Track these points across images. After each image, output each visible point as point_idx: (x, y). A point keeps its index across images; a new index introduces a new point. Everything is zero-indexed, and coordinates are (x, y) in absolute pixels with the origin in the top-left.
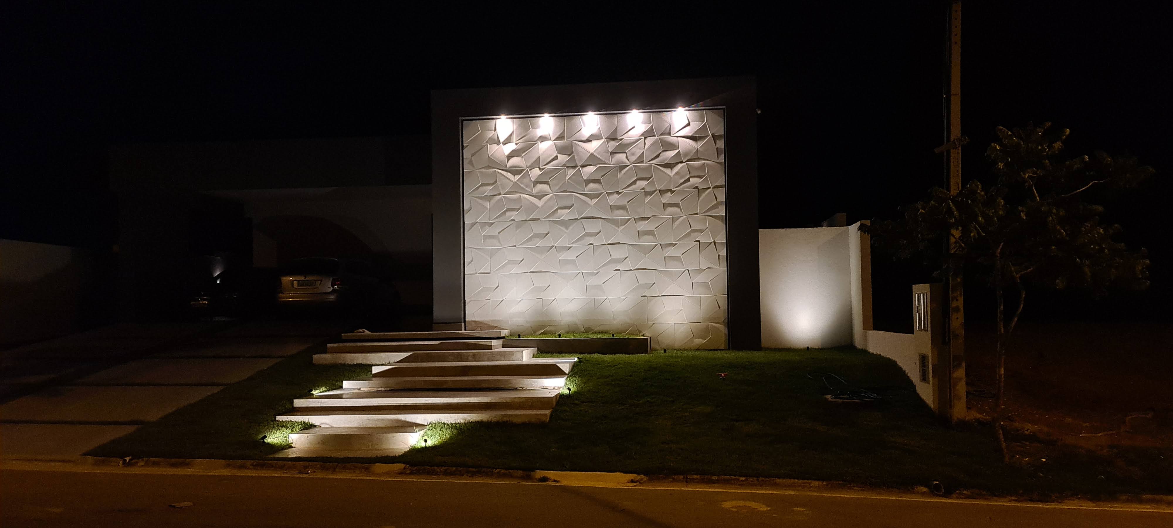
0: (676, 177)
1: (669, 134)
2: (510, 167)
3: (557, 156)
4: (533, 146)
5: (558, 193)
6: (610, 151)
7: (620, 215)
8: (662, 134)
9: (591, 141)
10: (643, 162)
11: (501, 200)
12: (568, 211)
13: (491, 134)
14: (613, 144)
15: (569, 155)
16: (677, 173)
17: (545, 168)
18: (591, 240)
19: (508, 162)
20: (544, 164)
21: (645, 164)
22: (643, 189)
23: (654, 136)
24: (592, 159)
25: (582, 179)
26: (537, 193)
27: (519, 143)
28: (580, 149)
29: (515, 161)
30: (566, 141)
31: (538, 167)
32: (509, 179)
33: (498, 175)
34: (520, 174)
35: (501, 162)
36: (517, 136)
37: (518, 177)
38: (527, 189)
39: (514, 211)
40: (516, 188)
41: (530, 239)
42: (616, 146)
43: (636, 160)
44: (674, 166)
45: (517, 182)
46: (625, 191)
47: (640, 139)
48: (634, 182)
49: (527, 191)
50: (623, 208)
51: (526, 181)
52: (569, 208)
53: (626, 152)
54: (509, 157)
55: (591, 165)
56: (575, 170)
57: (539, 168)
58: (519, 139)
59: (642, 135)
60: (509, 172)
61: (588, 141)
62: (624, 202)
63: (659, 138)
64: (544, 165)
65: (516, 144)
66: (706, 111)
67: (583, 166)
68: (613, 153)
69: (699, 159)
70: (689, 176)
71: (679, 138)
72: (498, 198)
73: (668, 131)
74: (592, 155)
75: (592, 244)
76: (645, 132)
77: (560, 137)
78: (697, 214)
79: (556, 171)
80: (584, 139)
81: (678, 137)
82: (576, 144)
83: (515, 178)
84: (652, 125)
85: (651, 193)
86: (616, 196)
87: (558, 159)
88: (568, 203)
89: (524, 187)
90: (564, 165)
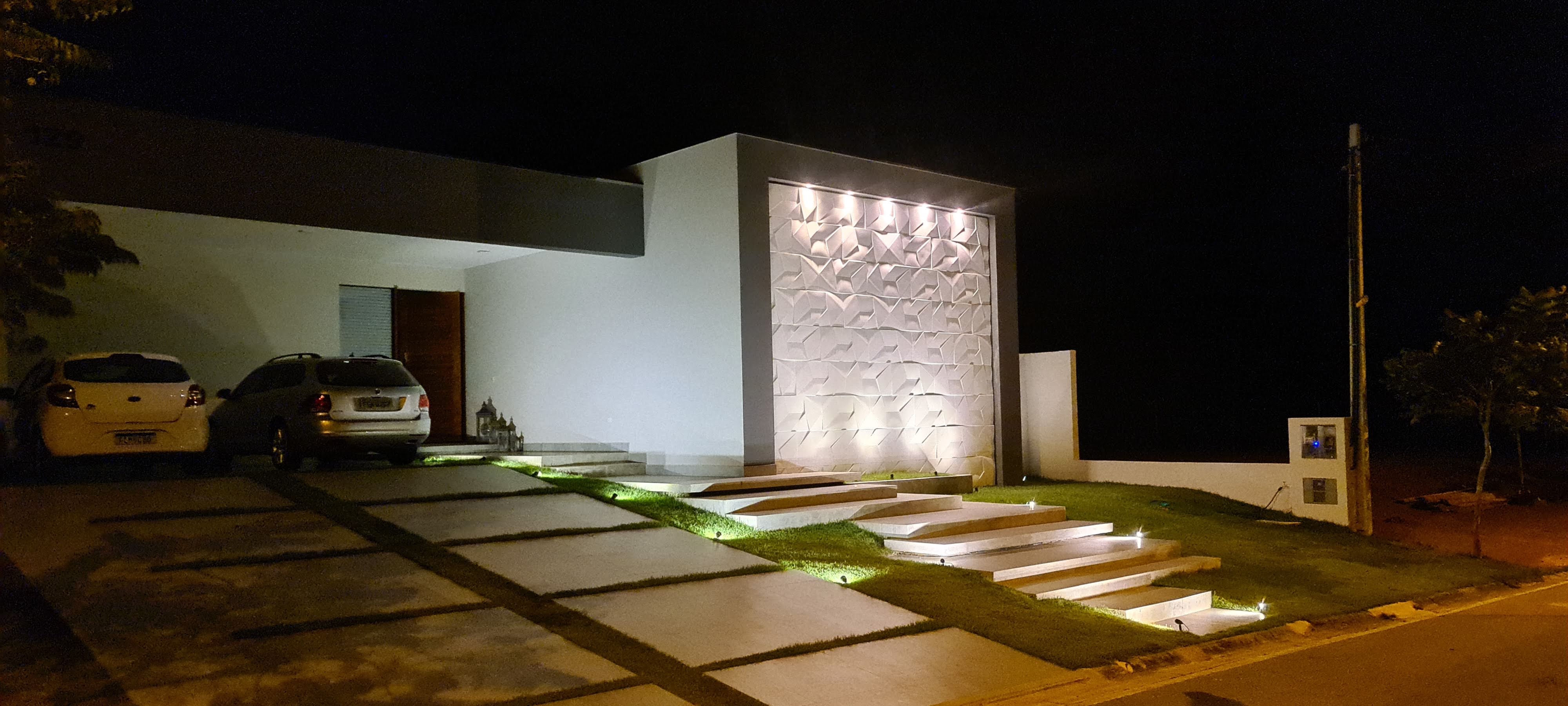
0: (956, 288)
1: (949, 238)
2: (814, 254)
3: (857, 247)
4: (834, 230)
5: (860, 293)
6: (904, 248)
7: (912, 328)
8: (944, 237)
9: (886, 233)
10: (929, 266)
11: (805, 295)
12: (867, 318)
13: (795, 205)
14: (906, 241)
15: (869, 248)
16: (957, 284)
17: (847, 260)
18: (889, 356)
19: (812, 246)
20: (846, 255)
21: (931, 269)
22: (930, 299)
23: (938, 237)
24: (889, 257)
25: (880, 279)
26: (840, 292)
27: (821, 224)
28: (878, 240)
29: (818, 246)
30: (865, 228)
31: (839, 257)
32: (813, 270)
33: (802, 262)
34: (824, 264)
35: (806, 245)
36: (822, 213)
37: (822, 268)
38: (831, 285)
39: (819, 312)
40: (820, 283)
41: (834, 352)
42: (908, 243)
43: (924, 264)
44: (955, 275)
45: (822, 275)
46: (916, 299)
47: (928, 239)
48: (923, 290)
49: (830, 286)
50: (914, 319)
51: (829, 274)
52: (869, 314)
53: (916, 253)
54: (813, 240)
55: (887, 263)
56: (874, 267)
57: (842, 260)
58: (822, 219)
59: (929, 235)
60: (814, 261)
61: (884, 233)
62: (914, 313)
63: (942, 241)
64: (846, 257)
65: (820, 224)
66: (978, 218)
67: (882, 263)
68: (906, 252)
69: (970, 270)
70: (964, 289)
71: (957, 244)
72: (803, 294)
73: (948, 234)
74: (889, 250)
75: (889, 361)
76: (931, 231)
77: (860, 224)
78: (970, 332)
79: (856, 266)
80: (882, 229)
81: (956, 242)
82: (875, 235)
83: (819, 269)
84: (937, 226)
85: (936, 304)
86: (908, 305)
87: (858, 250)
88: (867, 309)
89: (828, 282)
90: (864, 259)
